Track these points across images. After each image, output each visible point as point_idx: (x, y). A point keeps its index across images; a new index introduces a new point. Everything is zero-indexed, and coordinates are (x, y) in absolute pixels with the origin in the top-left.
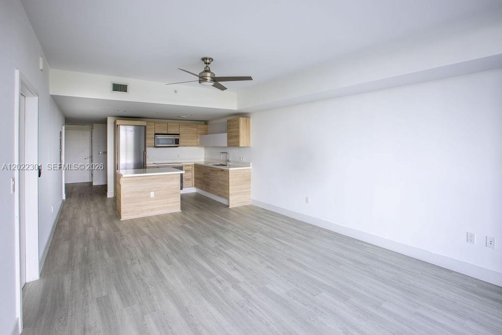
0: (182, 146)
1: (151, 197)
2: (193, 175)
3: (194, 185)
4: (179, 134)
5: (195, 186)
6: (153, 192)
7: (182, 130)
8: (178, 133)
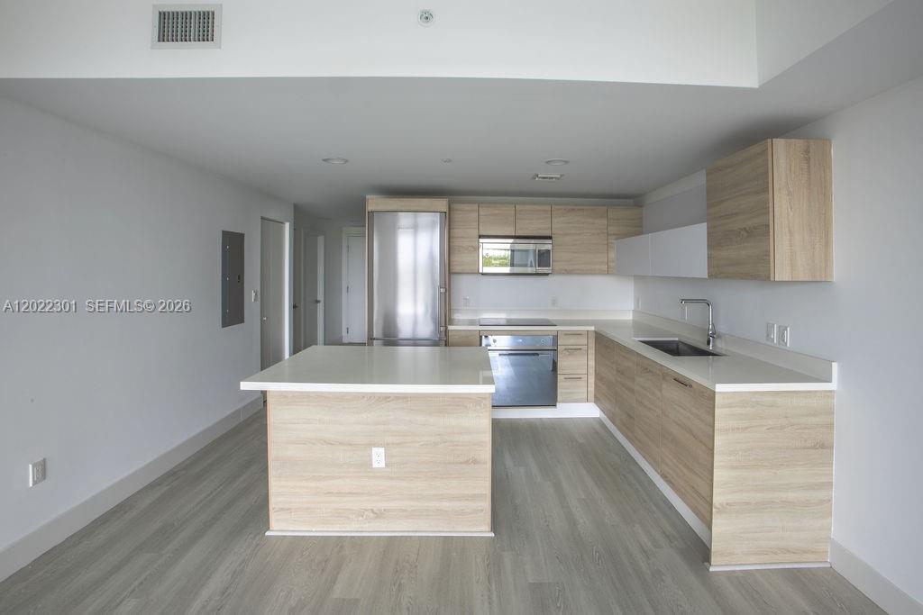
0: (560, 273)
1: (375, 465)
2: (592, 363)
3: (591, 395)
4: (550, 238)
5: (597, 400)
6: (382, 450)
7: (560, 224)
8: (547, 233)
